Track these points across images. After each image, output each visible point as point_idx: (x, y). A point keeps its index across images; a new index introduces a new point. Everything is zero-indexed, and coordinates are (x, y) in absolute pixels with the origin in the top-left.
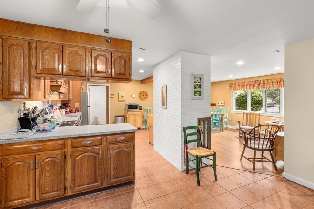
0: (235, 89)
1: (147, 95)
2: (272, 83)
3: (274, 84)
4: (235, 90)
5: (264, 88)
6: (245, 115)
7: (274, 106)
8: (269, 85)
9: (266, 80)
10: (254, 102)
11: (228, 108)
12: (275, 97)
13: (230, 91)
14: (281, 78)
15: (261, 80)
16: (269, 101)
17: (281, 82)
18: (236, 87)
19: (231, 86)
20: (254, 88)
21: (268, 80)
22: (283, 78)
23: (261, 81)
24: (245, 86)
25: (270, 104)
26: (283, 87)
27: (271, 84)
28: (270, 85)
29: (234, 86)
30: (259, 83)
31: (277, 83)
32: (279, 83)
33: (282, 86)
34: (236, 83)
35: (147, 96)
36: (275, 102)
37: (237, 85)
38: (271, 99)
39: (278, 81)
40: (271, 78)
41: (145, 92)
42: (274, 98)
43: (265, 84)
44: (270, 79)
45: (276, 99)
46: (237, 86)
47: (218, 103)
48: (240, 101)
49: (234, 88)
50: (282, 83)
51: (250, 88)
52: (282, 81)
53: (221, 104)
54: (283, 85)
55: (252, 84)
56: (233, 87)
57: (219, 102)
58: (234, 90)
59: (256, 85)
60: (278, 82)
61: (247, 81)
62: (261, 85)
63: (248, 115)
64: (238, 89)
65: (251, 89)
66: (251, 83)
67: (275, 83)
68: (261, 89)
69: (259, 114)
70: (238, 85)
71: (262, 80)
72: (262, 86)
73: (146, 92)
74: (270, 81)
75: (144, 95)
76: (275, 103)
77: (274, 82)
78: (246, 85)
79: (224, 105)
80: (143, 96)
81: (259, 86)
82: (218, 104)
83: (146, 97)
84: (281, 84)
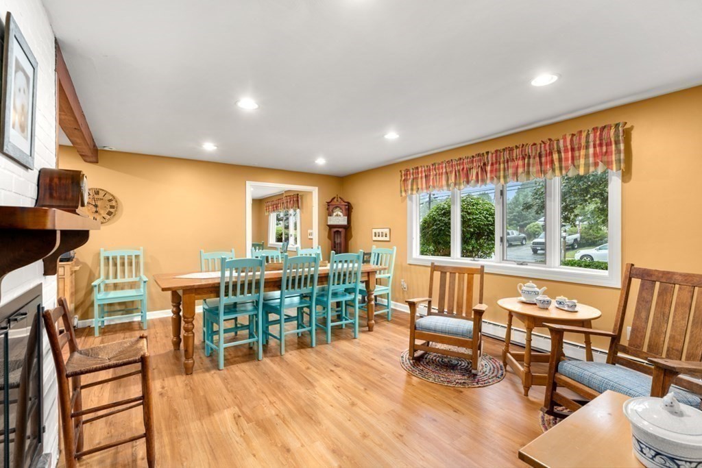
0: (415, 187)
1: (113, 203)
2: (524, 158)
3: (529, 165)
4: (415, 192)
5: (499, 178)
6: (437, 275)
7: (522, 244)
8: (513, 167)
9: (504, 150)
10: (472, 230)
11: (395, 248)
12: (525, 225)
13: (403, 194)
14: (550, 140)
15: (487, 153)
16: (513, 234)
17: (551, 154)
18: (419, 180)
19: (405, 180)
20: (468, 182)
21: (511, 150)
22: (558, 140)
23: (490, 155)
24: (444, 176)
25: (515, 239)
26: (557, 172)
27: (521, 163)
28: (517, 168)
29: (413, 179)
30: (484, 164)
31: (538, 159)
32: (543, 160)
33: (554, 170)
34: (417, 168)
35: (112, 207)
36: (523, 235)
37: (420, 175)
38: (517, 230)
39: (543, 153)
40: (519, 142)
41: (102, 194)
42: (522, 227)
43: (502, 166)
44: (517, 147)
45: (526, 229)
46: (422, 178)
47: (374, 234)
48: (435, 227)
49: (412, 185)
50: (556, 156)
51: (458, 181)
52: (555, 147)
53: (380, 238)
54: (557, 164)
55: (463, 169)
56: (410, 181)
57: (377, 231)
58: (412, 189)
59: (474, 172)
60: (540, 156)
61: (449, 159)
62: (489, 168)
63: (448, 274)
64: (424, 186)
65: (460, 184)
66: (460, 164)
67: (531, 161)
68: (488, 181)
69: (481, 271)
70: (424, 174)
71: (493, 151)
72: (491, 171)
73: (106, 193)
74: (516, 152)
75: (99, 203)
76: (524, 238)
77: (529, 157)
78: (447, 173)
79: (387, 239)
80: (94, 209)
81: (482, 174)
82: (375, 238)
83: (110, 213)
84: (552, 162)
